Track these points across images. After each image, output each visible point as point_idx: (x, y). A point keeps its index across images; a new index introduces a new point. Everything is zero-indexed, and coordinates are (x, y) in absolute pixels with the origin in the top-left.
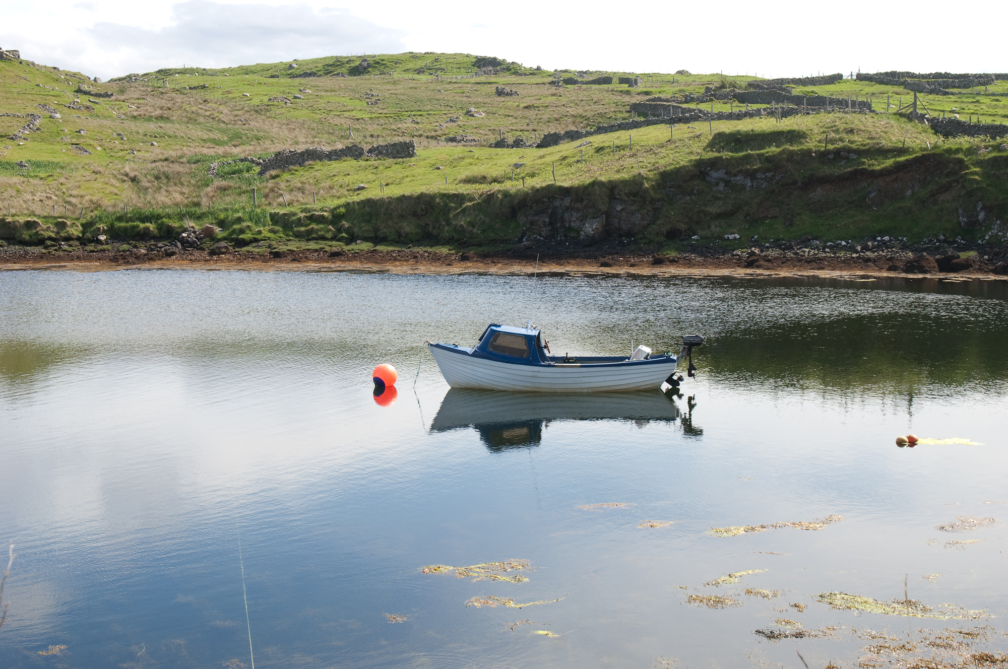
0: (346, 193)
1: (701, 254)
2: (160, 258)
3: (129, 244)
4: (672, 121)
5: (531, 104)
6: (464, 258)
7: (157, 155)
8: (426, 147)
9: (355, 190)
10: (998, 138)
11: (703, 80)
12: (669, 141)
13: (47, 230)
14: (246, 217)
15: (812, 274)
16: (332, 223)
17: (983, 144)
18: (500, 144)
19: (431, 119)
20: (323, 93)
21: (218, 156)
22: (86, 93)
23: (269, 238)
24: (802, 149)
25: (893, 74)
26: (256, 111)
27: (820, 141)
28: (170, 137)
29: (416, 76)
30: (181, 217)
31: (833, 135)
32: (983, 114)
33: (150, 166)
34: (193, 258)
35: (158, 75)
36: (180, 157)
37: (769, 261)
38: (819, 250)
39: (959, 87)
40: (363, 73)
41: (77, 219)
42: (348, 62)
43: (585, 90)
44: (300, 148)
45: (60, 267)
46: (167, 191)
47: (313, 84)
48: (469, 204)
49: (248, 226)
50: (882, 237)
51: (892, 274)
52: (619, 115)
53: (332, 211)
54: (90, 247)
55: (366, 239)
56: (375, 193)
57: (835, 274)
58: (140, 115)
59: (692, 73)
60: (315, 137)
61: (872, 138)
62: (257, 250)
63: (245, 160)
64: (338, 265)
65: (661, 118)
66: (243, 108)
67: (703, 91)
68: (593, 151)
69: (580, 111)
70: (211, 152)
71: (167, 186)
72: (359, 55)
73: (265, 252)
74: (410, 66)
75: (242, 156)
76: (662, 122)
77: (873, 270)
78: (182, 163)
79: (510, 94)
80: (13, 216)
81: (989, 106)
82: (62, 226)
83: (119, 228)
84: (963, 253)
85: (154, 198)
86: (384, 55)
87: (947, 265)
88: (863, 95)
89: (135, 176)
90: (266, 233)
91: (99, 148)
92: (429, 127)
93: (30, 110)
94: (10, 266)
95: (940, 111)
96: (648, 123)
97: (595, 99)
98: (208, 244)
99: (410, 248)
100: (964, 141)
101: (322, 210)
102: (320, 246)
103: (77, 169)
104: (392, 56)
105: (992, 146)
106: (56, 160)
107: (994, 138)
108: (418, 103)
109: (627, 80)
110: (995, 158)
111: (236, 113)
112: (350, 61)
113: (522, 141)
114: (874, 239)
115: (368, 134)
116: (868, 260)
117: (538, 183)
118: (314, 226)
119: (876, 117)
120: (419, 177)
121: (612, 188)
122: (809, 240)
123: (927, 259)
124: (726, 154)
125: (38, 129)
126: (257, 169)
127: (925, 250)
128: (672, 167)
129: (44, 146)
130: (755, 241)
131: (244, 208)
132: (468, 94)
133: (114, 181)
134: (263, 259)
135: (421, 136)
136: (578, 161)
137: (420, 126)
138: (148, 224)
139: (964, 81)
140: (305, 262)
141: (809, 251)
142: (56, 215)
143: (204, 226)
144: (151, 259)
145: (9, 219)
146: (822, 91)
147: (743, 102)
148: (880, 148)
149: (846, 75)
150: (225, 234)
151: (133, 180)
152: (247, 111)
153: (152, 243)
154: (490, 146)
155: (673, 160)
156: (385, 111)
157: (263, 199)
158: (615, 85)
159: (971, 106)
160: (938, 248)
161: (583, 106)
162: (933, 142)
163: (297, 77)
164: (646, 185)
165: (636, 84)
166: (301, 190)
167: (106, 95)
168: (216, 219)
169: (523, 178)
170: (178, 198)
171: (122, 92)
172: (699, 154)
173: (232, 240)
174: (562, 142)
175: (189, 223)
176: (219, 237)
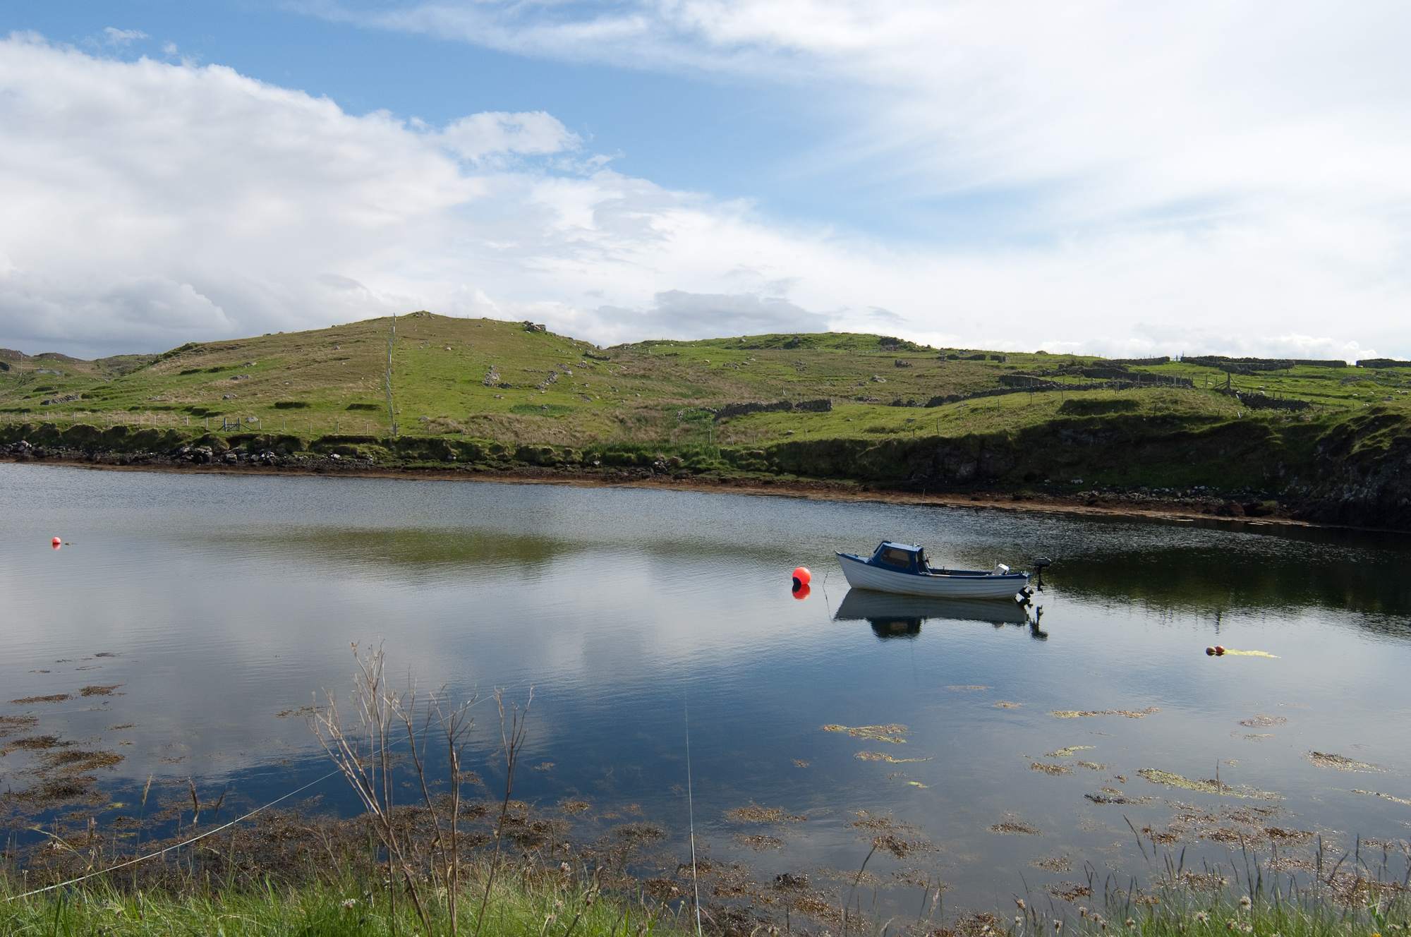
0: (778, 436)
1: (1051, 494)
2: (637, 479)
3: (616, 468)
4: (1032, 390)
5: (922, 374)
6: (865, 490)
7: (640, 403)
8: (840, 404)
9: (785, 435)
10: (1297, 411)
11: (1057, 359)
12: (1029, 405)
13: (558, 456)
14: (703, 452)
15: (1140, 513)
16: (766, 459)
17: (1285, 415)
18: (897, 404)
19: (845, 383)
20: (764, 361)
21: (684, 406)
22: (591, 357)
23: (719, 468)
24: (1136, 415)
25: (1211, 358)
26: (714, 373)
27: (1150, 409)
28: (649, 390)
29: (835, 351)
30: (655, 450)
31: (1161, 404)
32: (1284, 392)
33: (634, 411)
34: (662, 481)
35: (643, 345)
36: (656, 406)
37: (1106, 502)
38: (1147, 495)
39: (1264, 370)
40: (794, 347)
41: (580, 449)
42: (783, 339)
43: (964, 364)
44: (745, 402)
45: (565, 483)
46: (645, 430)
47: (756, 354)
48: (871, 448)
49: (704, 459)
50: (1199, 487)
51: (1206, 517)
52: (990, 384)
53: (767, 450)
54: (588, 469)
55: (791, 472)
56: (799, 437)
57: (1160, 514)
58: (629, 374)
59: (1050, 353)
60: (757, 394)
61: (1193, 408)
62: (709, 477)
63: (704, 409)
64: (769, 490)
65: (1023, 388)
66: (704, 371)
67: (1057, 367)
68: (969, 411)
69: (960, 381)
70: (679, 403)
71: (646, 427)
72: (792, 333)
73: (715, 478)
74: (830, 342)
75: (702, 406)
76: (1024, 391)
77: (1191, 513)
78: (658, 410)
79: (906, 366)
80: (534, 444)
81: (1290, 385)
82: (568, 453)
83: (610, 456)
84: (1266, 502)
85: (635, 435)
86: (810, 334)
87: (1252, 511)
88: (1185, 374)
89: (623, 418)
90: (716, 465)
91: (598, 397)
92: (843, 389)
93: (551, 368)
94: (530, 480)
95: (1249, 388)
96: (1013, 391)
97: (972, 372)
98: (673, 471)
99: (824, 480)
100: (1268, 413)
101: (759, 449)
102: (756, 476)
103: (582, 412)
104: (817, 335)
105: (1292, 417)
106: (567, 405)
107: (1293, 411)
108: (835, 371)
109: (998, 357)
110: (1295, 427)
111: (698, 374)
112: (785, 337)
113: (914, 401)
114: (1193, 488)
115: (796, 392)
116: (1187, 504)
117: (925, 434)
118: (752, 460)
119: (1196, 392)
120: (834, 427)
121: (983, 441)
122: (1139, 487)
123: (1236, 506)
124: (1074, 417)
125: (555, 382)
126: (713, 416)
127: (1234, 498)
128: (1031, 425)
129: (559, 394)
130: (1096, 485)
131: (701, 445)
132: (873, 365)
133: (607, 422)
134: (713, 483)
135: (836, 395)
136: (957, 419)
137: (836, 388)
138: (630, 454)
139: (1270, 365)
140: (744, 487)
141: (1139, 496)
142: (564, 445)
143: (671, 457)
144: (632, 480)
145: (531, 447)
146: (1151, 369)
147: (1089, 377)
148: (1199, 416)
149: (1172, 358)
150: (686, 464)
151: (622, 421)
152: (707, 373)
153: (633, 468)
154: (889, 405)
155: (1032, 420)
156: (810, 376)
157: (716, 439)
158: (988, 361)
159: (1274, 385)
160: (1245, 497)
161: (962, 376)
162: (1242, 412)
163: (745, 349)
164: (1010, 439)
165: (1004, 359)
166: (744, 433)
167: (605, 359)
168: (680, 452)
169: (913, 430)
170: (653, 435)
171: (617, 356)
172: (1052, 416)
173: (691, 468)
174: (945, 403)
175: (661, 455)
176: (682, 466)
